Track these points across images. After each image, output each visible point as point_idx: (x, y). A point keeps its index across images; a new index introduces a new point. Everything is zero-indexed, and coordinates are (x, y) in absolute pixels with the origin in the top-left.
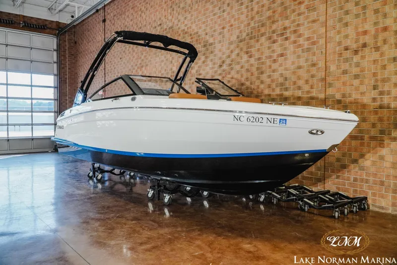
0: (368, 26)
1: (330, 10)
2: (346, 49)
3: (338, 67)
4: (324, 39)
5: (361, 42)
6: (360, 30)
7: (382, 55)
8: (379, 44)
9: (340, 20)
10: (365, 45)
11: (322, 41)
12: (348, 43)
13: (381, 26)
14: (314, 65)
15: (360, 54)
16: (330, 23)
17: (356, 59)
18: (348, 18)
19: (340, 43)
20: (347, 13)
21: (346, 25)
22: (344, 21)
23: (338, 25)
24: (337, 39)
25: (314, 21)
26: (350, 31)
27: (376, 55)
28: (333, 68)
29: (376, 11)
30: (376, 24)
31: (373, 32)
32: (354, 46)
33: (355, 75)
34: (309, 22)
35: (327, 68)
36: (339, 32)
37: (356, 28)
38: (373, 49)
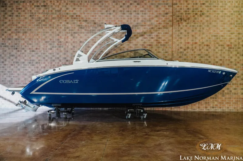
0: (189, 41)
1: (174, 30)
2: (181, 48)
3: (178, 54)
4: (171, 42)
5: (187, 46)
6: (186, 41)
7: (195, 52)
8: (193, 48)
9: (178, 36)
10: (188, 48)
11: (170, 43)
12: (182, 46)
13: (194, 42)
14: (166, 52)
15: (186, 51)
16: (174, 36)
17: (185, 52)
18: (181, 36)
19: (178, 45)
20: (181, 33)
21: (181, 38)
22: (180, 36)
23: (178, 38)
24: (177, 43)
25: (166, 33)
26: (182, 41)
27: (192, 52)
28: (175, 55)
29: (193, 36)
30: (193, 40)
31: (191, 43)
32: (184, 47)
33: (184, 59)
34: (164, 33)
35: (173, 55)
36: (178, 40)
37: (185, 40)
38: (191, 50)
